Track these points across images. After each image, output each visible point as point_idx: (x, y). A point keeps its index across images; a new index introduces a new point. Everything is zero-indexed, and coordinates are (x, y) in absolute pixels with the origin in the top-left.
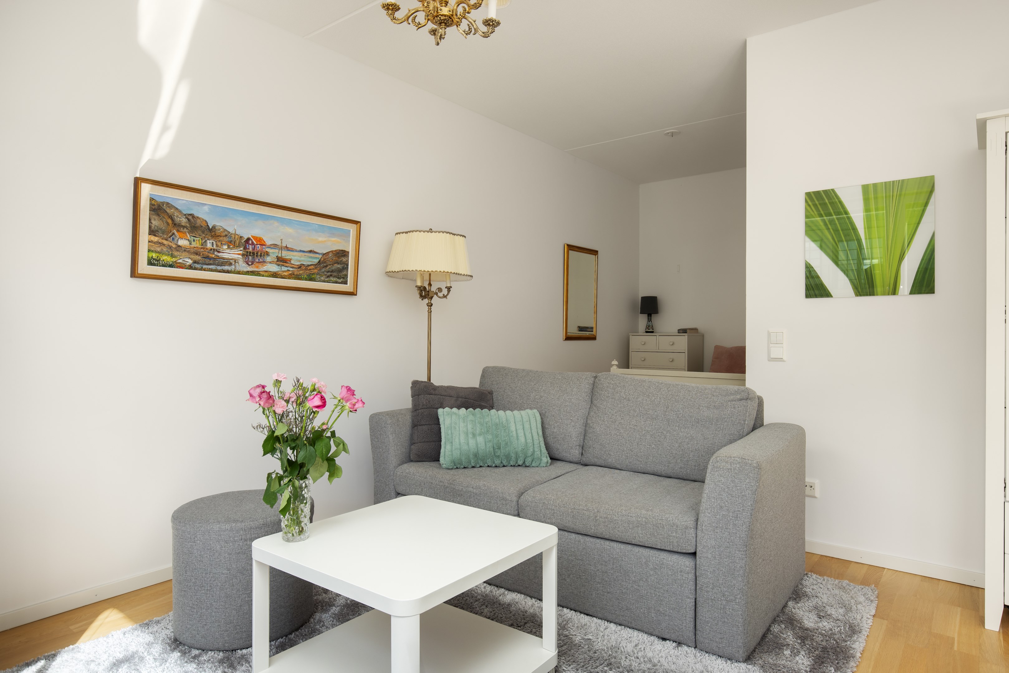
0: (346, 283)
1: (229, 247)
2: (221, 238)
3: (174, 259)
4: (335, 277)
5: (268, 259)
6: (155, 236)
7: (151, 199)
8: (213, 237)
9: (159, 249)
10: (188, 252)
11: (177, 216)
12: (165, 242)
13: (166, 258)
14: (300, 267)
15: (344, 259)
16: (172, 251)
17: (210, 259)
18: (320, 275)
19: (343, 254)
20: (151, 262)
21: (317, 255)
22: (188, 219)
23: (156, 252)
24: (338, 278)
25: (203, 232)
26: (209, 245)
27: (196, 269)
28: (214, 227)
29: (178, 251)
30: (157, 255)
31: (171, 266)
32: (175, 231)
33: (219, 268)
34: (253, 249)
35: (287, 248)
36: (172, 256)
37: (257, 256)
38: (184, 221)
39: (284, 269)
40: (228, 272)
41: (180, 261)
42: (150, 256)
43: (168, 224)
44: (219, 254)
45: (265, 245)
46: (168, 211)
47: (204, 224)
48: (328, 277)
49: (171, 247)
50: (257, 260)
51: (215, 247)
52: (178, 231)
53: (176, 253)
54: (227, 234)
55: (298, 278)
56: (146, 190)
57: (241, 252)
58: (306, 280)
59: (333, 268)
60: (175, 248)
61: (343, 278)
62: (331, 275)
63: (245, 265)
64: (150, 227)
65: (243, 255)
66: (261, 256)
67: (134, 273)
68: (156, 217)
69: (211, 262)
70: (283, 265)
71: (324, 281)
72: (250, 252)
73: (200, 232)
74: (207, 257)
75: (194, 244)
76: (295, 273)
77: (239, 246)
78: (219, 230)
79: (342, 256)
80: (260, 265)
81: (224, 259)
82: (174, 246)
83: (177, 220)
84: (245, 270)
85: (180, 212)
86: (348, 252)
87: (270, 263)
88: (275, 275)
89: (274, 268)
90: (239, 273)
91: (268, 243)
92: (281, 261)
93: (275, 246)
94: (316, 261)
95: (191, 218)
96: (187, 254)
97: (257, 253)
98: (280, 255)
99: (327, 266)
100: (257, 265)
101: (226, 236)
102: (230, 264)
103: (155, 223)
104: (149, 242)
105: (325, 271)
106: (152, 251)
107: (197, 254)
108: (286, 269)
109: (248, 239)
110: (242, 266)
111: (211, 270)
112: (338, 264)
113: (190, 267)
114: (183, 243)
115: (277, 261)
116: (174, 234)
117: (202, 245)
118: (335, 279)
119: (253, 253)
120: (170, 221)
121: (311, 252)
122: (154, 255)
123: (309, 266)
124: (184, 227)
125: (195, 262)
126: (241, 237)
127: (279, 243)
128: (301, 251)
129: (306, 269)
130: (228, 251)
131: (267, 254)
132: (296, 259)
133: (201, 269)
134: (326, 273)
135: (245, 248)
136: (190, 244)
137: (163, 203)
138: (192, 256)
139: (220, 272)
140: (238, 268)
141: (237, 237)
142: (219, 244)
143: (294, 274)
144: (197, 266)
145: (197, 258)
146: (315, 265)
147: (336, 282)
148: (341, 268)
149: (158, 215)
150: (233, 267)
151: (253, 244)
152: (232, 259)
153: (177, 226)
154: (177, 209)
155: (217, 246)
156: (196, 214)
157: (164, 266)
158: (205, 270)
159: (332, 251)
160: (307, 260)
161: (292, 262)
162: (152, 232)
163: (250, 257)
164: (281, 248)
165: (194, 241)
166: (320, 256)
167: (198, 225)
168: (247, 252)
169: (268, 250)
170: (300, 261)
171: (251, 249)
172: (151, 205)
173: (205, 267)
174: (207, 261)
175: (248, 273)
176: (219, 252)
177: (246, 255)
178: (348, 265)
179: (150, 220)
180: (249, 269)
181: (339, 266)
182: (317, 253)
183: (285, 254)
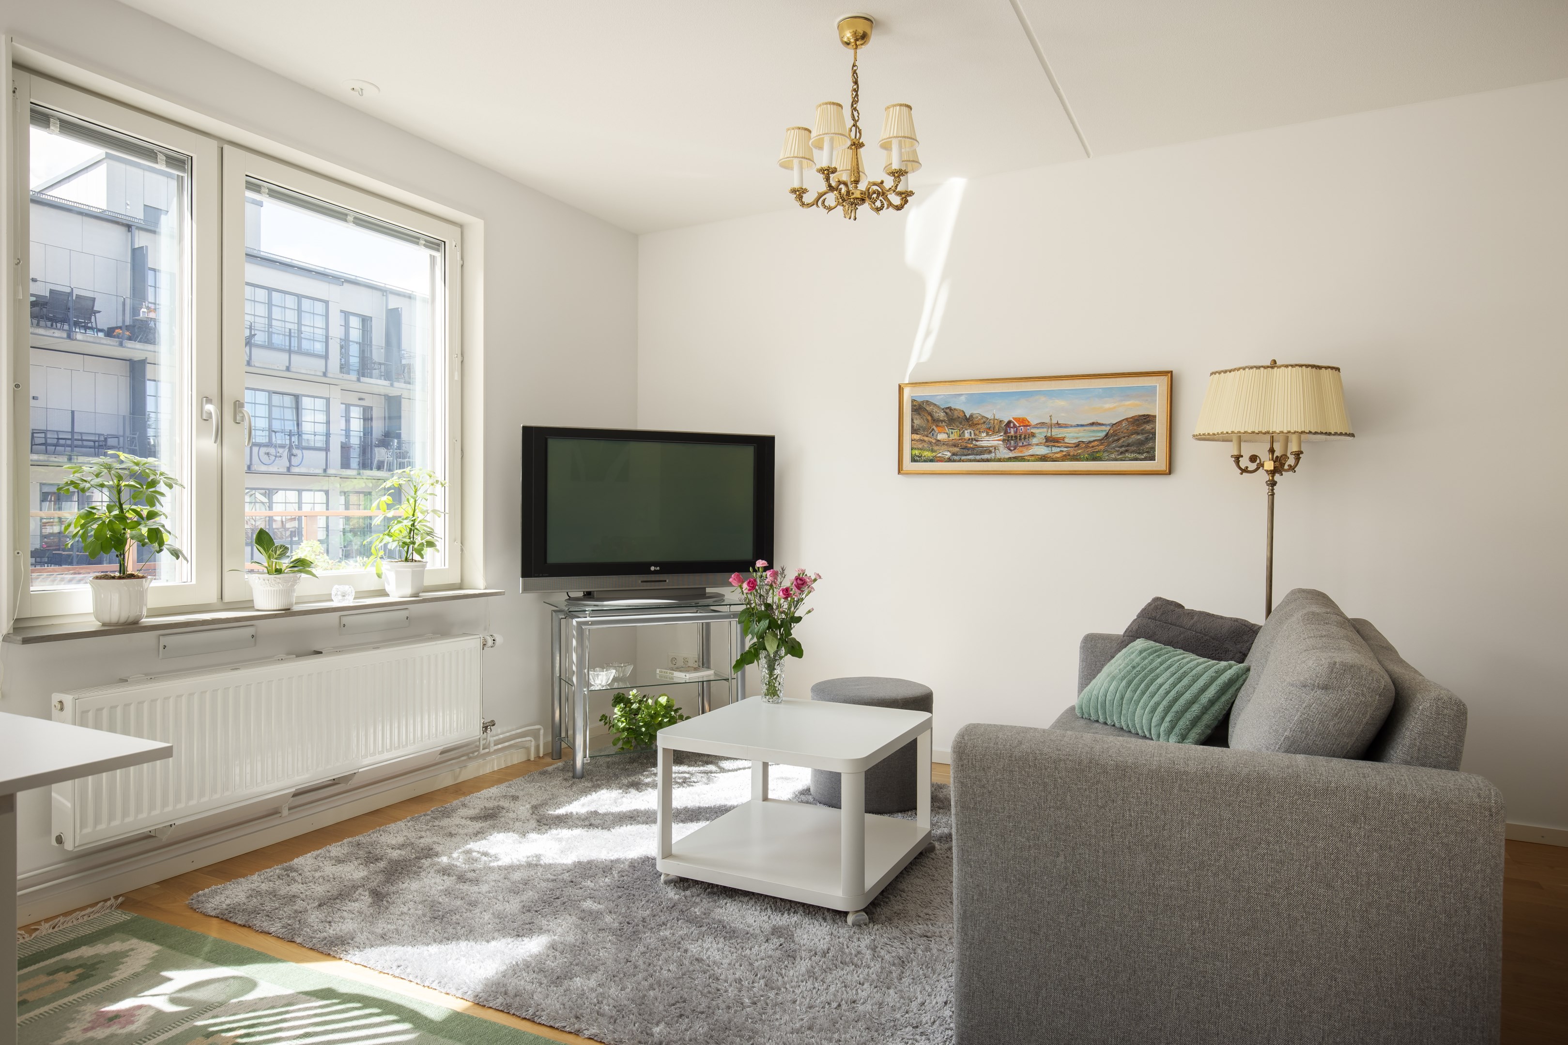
0: (1152, 458)
1: (988, 434)
2: (979, 426)
3: (934, 454)
4: (1133, 452)
5: (1034, 441)
6: (917, 434)
7: (913, 401)
8: (970, 426)
9: (920, 446)
10: (947, 445)
11: (936, 412)
12: (926, 439)
13: (927, 454)
14: (1077, 445)
15: (1148, 427)
16: (932, 446)
17: (968, 449)
18: (1108, 452)
19: (1149, 419)
20: (914, 459)
21: (1103, 428)
22: (946, 413)
23: (918, 449)
24: (1139, 453)
25: (961, 423)
26: (967, 436)
27: (954, 461)
28: (971, 416)
29: (937, 445)
30: (920, 451)
31: (931, 461)
32: (934, 427)
33: (978, 457)
34: (1016, 432)
35: (1058, 425)
36: (933, 451)
37: (1020, 439)
38: (942, 415)
39: (1055, 450)
40: (988, 460)
41: (940, 455)
42: (914, 453)
43: (928, 421)
44: (978, 443)
45: (1029, 426)
46: (927, 409)
47: (961, 415)
48: (1122, 453)
49: (931, 443)
50: (1021, 444)
51: (973, 436)
52: (937, 426)
53: (936, 448)
54: (985, 420)
55: (1075, 458)
56: (907, 392)
57: (1002, 437)
58: (1087, 460)
59: (1130, 441)
60: (935, 443)
61: (1147, 452)
62: (1127, 451)
63: (1006, 451)
64: (912, 427)
65: (1003, 440)
66: (1025, 438)
67: (900, 470)
68: (918, 417)
69: (970, 452)
70: (1054, 446)
71: (1116, 460)
72: (1012, 436)
73: (957, 423)
74: (966, 448)
75: (952, 437)
76: (1072, 454)
77: (999, 432)
78: (977, 417)
79: (1144, 423)
80: (1024, 449)
81: (982, 447)
82: (934, 441)
83: (936, 415)
84: (1007, 456)
85: (938, 407)
86: (1155, 417)
87: (1037, 445)
88: (1043, 458)
89: (1042, 450)
90: (1000, 460)
91: (1034, 421)
92: (1050, 441)
93: (1042, 425)
94: (1102, 434)
95: (948, 411)
96: (945, 447)
97: (1020, 436)
98: (1049, 435)
99: (1118, 440)
100: (1021, 449)
101: (984, 422)
102: (990, 452)
103: (917, 422)
104: (912, 440)
105: (1116, 446)
106: (915, 449)
107: (955, 446)
108: (1058, 450)
109: (1009, 422)
110: (1004, 453)
111: (970, 461)
112: (1138, 434)
113: (949, 460)
114: (942, 437)
115: (1046, 442)
116: (933, 429)
117: (960, 436)
118: (1133, 455)
119: (1016, 437)
120: (929, 418)
121: (1093, 424)
122: (917, 452)
123: (1090, 442)
124: (942, 421)
125: (953, 454)
126: (1001, 421)
127: (1047, 421)
128: (1078, 426)
129: (1087, 447)
130: (987, 438)
131: (1033, 435)
132: (1071, 436)
133: (960, 461)
134: (1117, 449)
135: (1006, 433)
136: (949, 437)
137: (923, 402)
138: (951, 449)
139: (979, 461)
140: (999, 456)
141: (996, 421)
142: (977, 432)
143: (1069, 455)
144: (955, 458)
145: (956, 449)
146: (1100, 440)
147: (1136, 459)
148: (1143, 439)
149: (919, 414)
150: (993, 455)
151: (1015, 426)
152: (991, 447)
153: (936, 421)
154: (936, 405)
155: (975, 435)
156: (953, 407)
157: (925, 461)
158: (963, 461)
159: (1127, 419)
160: (1086, 436)
161: (1066, 440)
162: (914, 431)
163: (1012, 442)
164: (1051, 426)
165: (952, 433)
166: (1108, 428)
167: (955, 416)
168: (1009, 437)
169: (1033, 431)
170: (1077, 438)
171: (1012, 433)
172: (913, 406)
173: (963, 458)
174: (965, 452)
175: (1010, 459)
176: (977, 441)
177: (1007, 440)
178: (1154, 434)
179: (912, 420)
180: (1011, 455)
181: (1139, 437)
182: (1103, 425)
183: (1056, 433)
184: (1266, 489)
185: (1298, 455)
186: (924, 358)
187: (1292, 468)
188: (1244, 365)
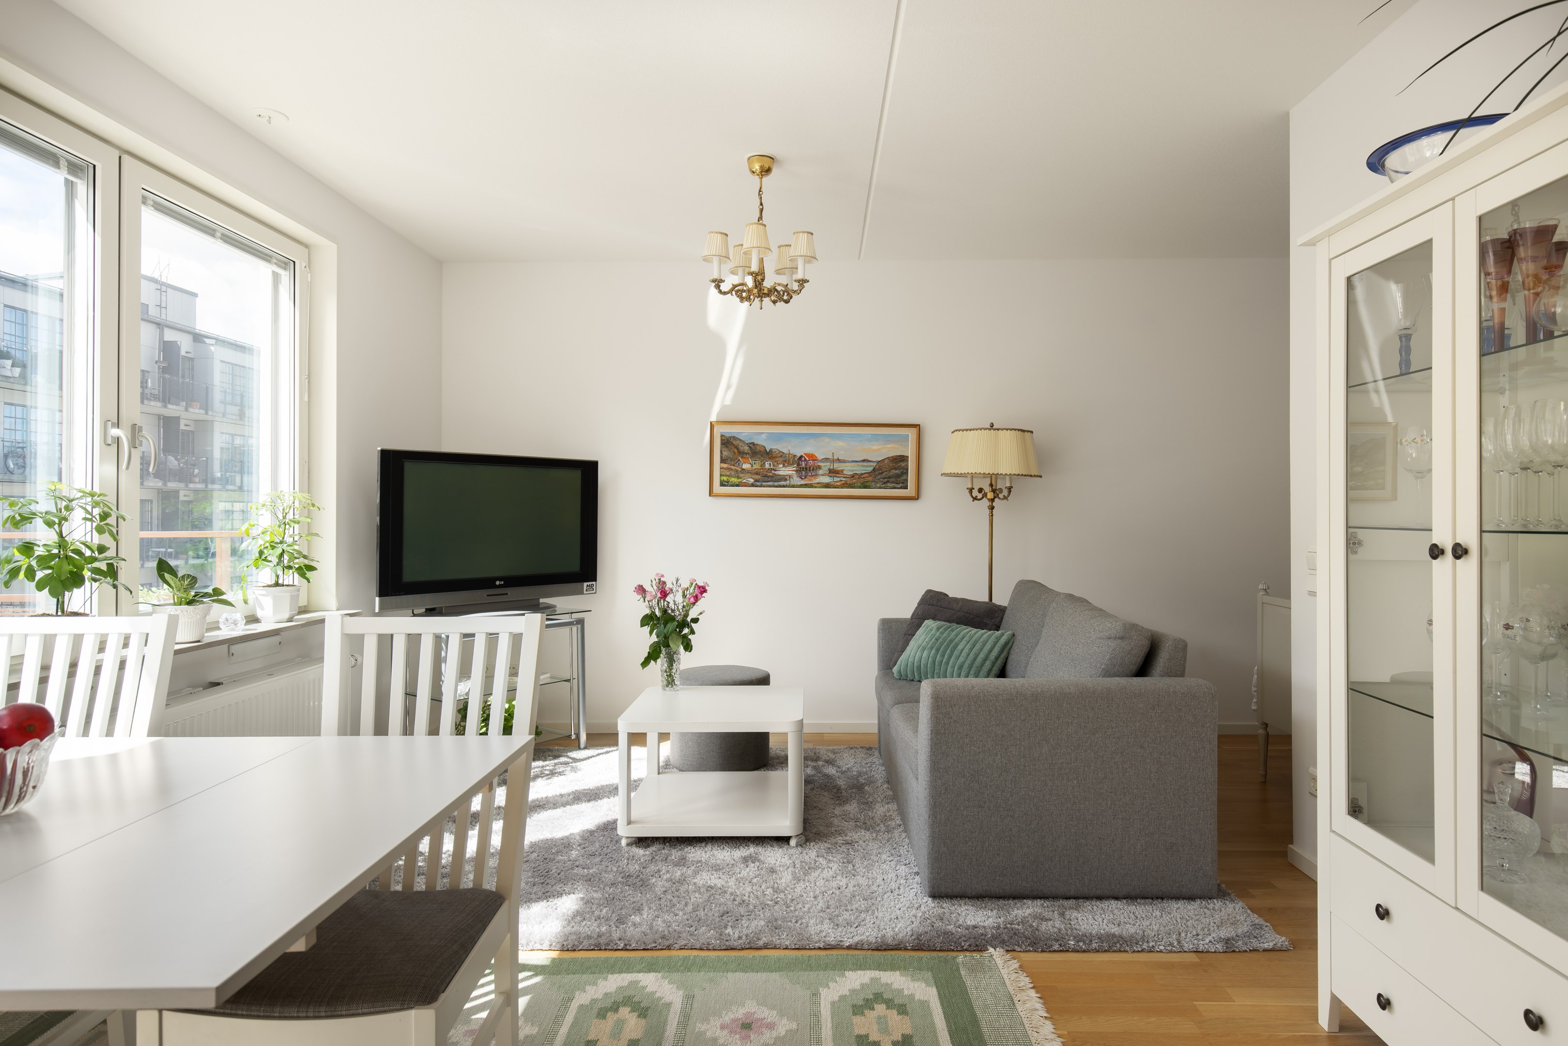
0: (906, 488)
1: (784, 466)
2: (777, 459)
3: (740, 480)
4: (892, 482)
5: (821, 472)
6: (725, 463)
7: (722, 436)
8: (770, 458)
9: (728, 473)
10: (750, 473)
11: (741, 446)
12: (733, 467)
13: (734, 480)
14: (853, 476)
15: (903, 464)
16: (738, 473)
17: (768, 477)
18: (876, 482)
19: (903, 459)
20: (722, 484)
21: (871, 464)
22: (750, 447)
23: (726, 476)
24: (897, 483)
25: (762, 456)
26: (767, 466)
27: (757, 486)
28: (771, 450)
29: (742, 473)
30: (727, 478)
31: (737, 486)
32: (740, 458)
33: (776, 484)
34: (806, 465)
35: (839, 460)
36: (738, 478)
37: (809, 470)
38: (747, 448)
39: (836, 479)
40: (784, 486)
41: (744, 481)
42: (722, 479)
43: (734, 453)
44: (776, 472)
45: (817, 460)
46: (734, 443)
47: (763, 449)
48: (885, 483)
49: (737, 471)
50: (810, 474)
51: (772, 467)
52: (742, 457)
53: (741, 475)
54: (782, 454)
55: (851, 486)
56: (717, 429)
57: (795, 469)
58: (860, 488)
59: (891, 474)
60: (740, 471)
61: (903, 483)
62: (888, 482)
63: (799, 479)
64: (721, 457)
65: (796, 471)
66: (813, 470)
67: (711, 493)
68: (725, 449)
69: (769, 479)
70: (835, 476)
71: (880, 488)
72: (803, 468)
73: (759, 456)
74: (766, 476)
75: (755, 467)
76: (848, 482)
77: (793, 464)
78: (776, 452)
79: (900, 461)
80: (813, 478)
81: (780, 476)
82: (740, 470)
83: (741, 449)
84: (799, 483)
85: (744, 442)
86: (908, 457)
87: (823, 475)
88: (827, 486)
89: (826, 480)
90: (793, 486)
91: (820, 457)
92: (833, 472)
93: (826, 460)
94: (871, 469)
95: (752, 445)
96: (749, 475)
97: (810, 468)
98: (832, 468)
99: (883, 473)
100: (810, 478)
101: (781, 456)
102: (786, 480)
103: (725, 453)
104: (721, 468)
105: (881, 478)
106: (724, 475)
107: (757, 474)
108: (839, 479)
109: (801, 457)
110: (797, 480)
111: (770, 486)
112: (896, 469)
113: (753, 485)
114: (746, 466)
115: (829, 473)
116: (739, 460)
117: (761, 466)
118: (892, 485)
119: (806, 468)
120: (736, 451)
121: (864, 461)
122: (725, 478)
123: (862, 474)
124: (746, 454)
125: (756, 481)
126: (794, 456)
127: (830, 457)
128: (853, 461)
129: (859, 478)
130: (783, 469)
131: (819, 467)
132: (848, 469)
133: (761, 486)
134: (882, 480)
135: (798, 465)
136: (752, 466)
137: (730, 437)
138: (754, 476)
139: (777, 487)
140: (793, 483)
141: (791, 456)
142: (775, 464)
143: (847, 484)
144: (758, 484)
145: (758, 477)
146: (871, 472)
147: (895, 488)
148: (899, 473)
149: (727, 447)
150: (788, 482)
151: (805, 460)
152: (787, 475)
153: (742, 453)
154: (741, 440)
155: (774, 465)
156: (756, 442)
157: (732, 486)
158: (764, 487)
159: (888, 458)
160: (859, 469)
161: (845, 472)
162: (723, 461)
163: (803, 472)
164: (833, 461)
165: (755, 463)
166: (875, 464)
167: (758, 450)
168: (801, 468)
169: (820, 464)
170: (852, 471)
171: (804, 465)
172: (722, 440)
173: (764, 484)
174: (766, 479)
175: (801, 486)
176: (775, 470)
177: (799, 471)
178: (907, 470)
179: (721, 452)
180: (803, 482)
181: (897, 472)
182: (871, 461)
183: (837, 466)
184: (988, 511)
185: (1010, 489)
186: (728, 402)
187: (1005, 498)
188: (981, 427)
